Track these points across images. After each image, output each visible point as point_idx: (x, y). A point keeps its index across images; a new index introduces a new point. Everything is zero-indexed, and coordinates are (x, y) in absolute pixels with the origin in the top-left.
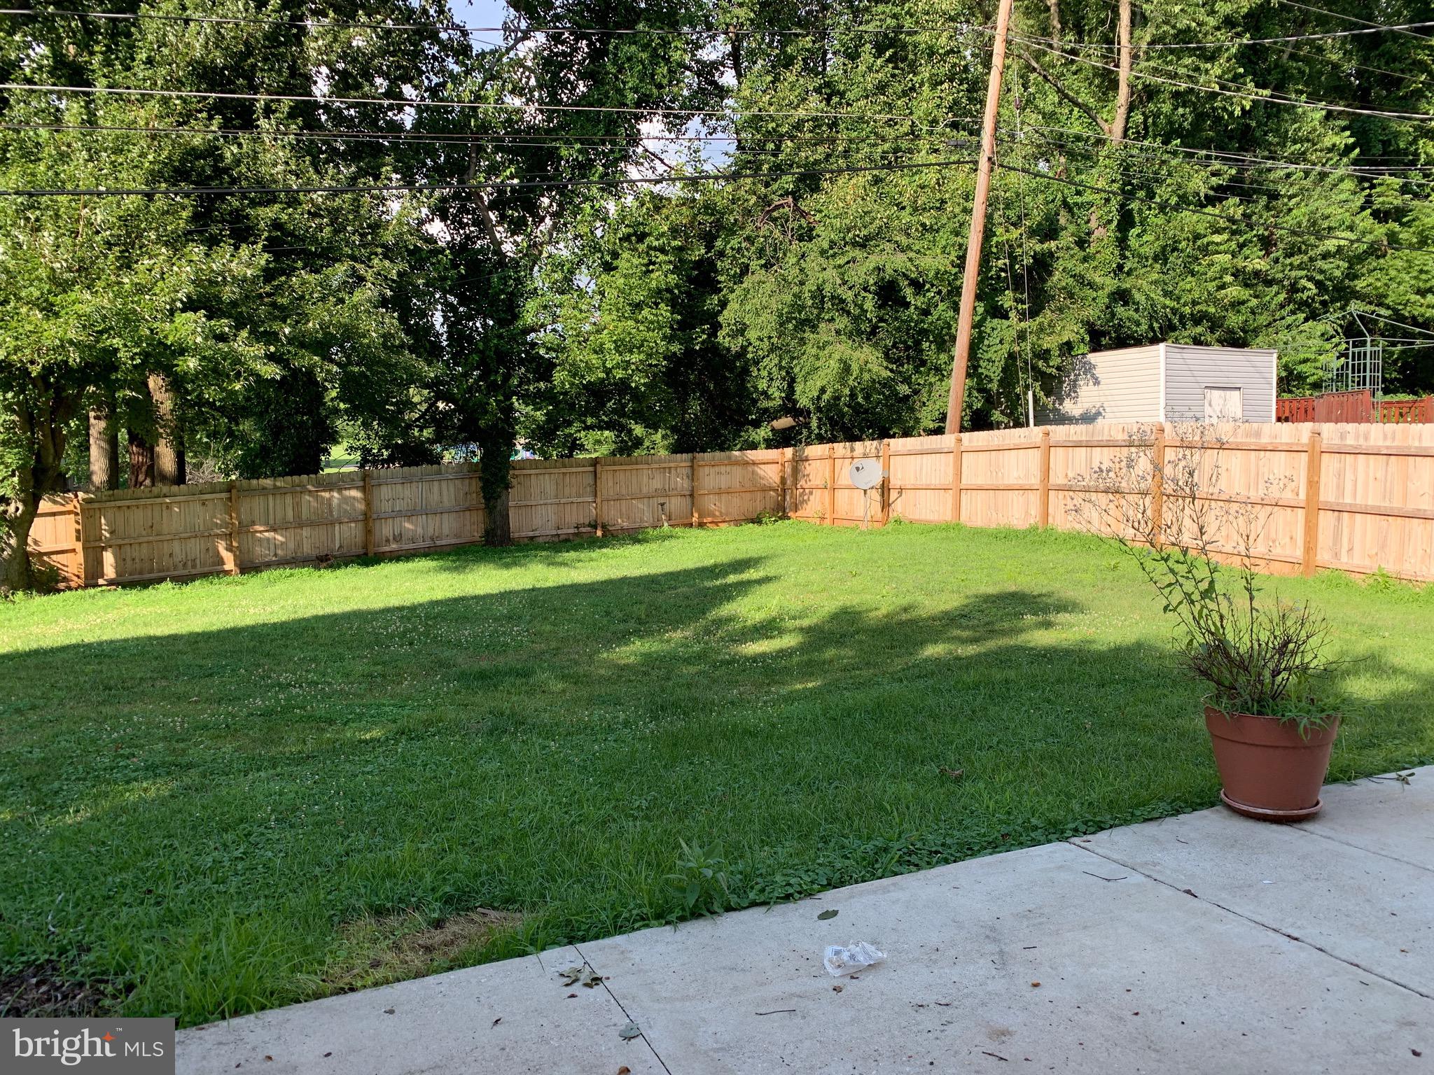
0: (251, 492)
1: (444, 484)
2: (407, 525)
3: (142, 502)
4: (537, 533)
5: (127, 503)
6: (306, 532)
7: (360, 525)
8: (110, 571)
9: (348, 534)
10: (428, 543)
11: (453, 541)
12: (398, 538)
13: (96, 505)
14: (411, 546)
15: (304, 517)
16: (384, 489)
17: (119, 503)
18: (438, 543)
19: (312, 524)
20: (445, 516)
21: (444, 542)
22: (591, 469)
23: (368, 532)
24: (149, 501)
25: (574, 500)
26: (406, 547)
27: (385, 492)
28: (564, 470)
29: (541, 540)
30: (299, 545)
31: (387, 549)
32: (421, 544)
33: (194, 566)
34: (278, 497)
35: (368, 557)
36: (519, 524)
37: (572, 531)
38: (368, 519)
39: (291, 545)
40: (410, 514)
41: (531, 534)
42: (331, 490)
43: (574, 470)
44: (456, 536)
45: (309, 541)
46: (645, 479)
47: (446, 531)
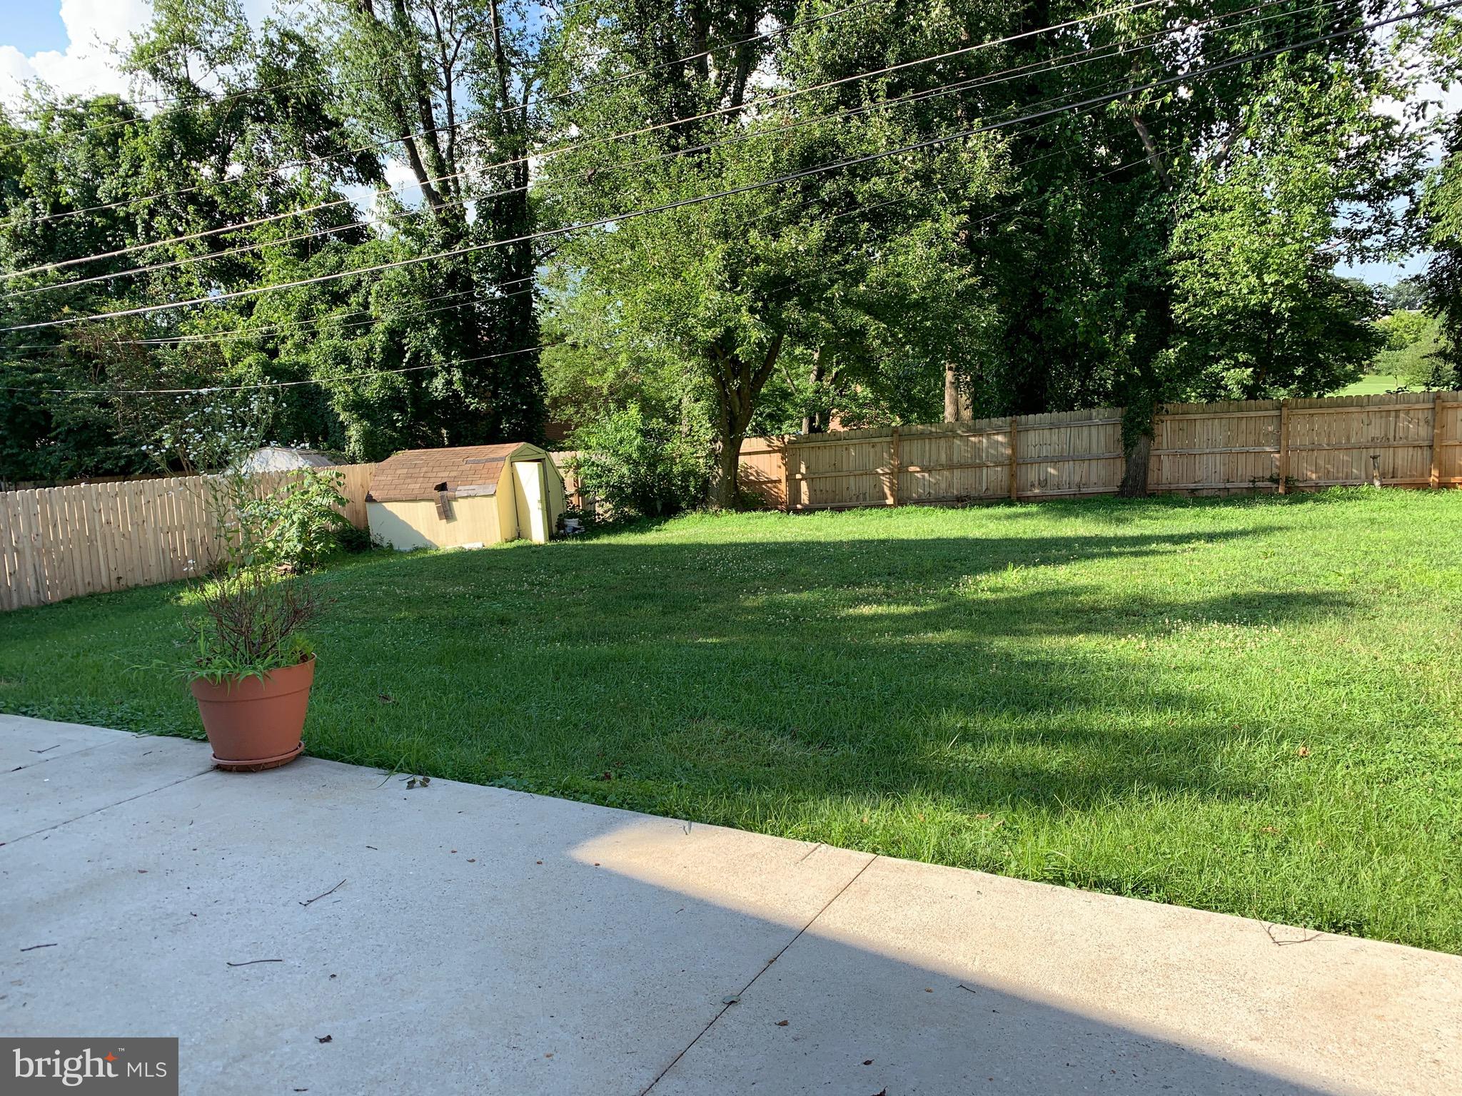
0: (912, 436)
1: (1094, 430)
2: (1051, 471)
3: (828, 444)
4: (1199, 486)
5: (818, 444)
6: (957, 473)
7: (1006, 469)
8: (805, 498)
9: (994, 477)
10: (1074, 490)
11: (1101, 490)
12: (1043, 484)
13: (796, 446)
14: (1056, 492)
15: (955, 460)
16: (1031, 434)
17: (812, 445)
18: (1084, 490)
19: (961, 466)
20: (1094, 463)
21: (1090, 490)
22: (1276, 413)
23: (1013, 476)
24: (833, 443)
25: (1251, 449)
26: (1051, 492)
27: (1033, 437)
28: (1239, 415)
29: (1205, 493)
30: (950, 485)
31: (1029, 494)
32: (1066, 491)
33: (865, 499)
34: (933, 440)
35: (1010, 497)
36: (1165, 470)
37: (1245, 485)
38: (1015, 463)
39: (943, 485)
40: (1055, 460)
41: (1192, 486)
42: (981, 435)
43: (1252, 414)
44: (1104, 485)
45: (958, 482)
46: (1355, 425)
47: (1094, 479)
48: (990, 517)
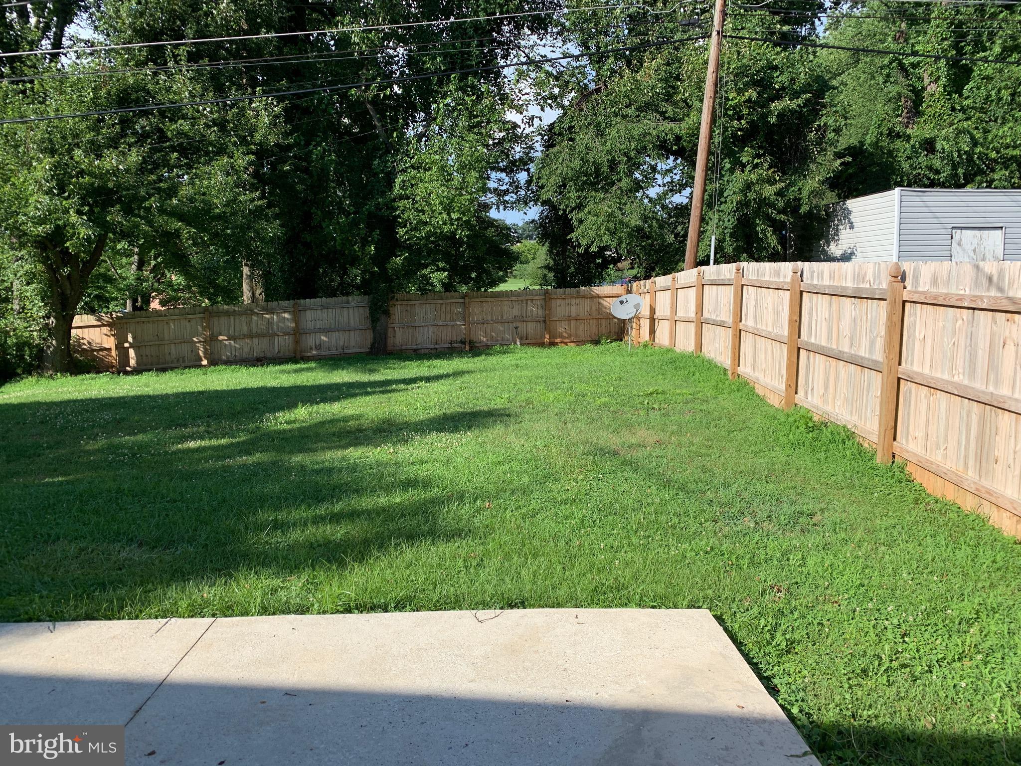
0: (220, 314)
1: (351, 310)
2: (324, 338)
3: (151, 319)
4: (419, 347)
5: (143, 320)
6: (256, 340)
7: (292, 337)
8: (133, 362)
9: (283, 343)
10: (340, 351)
11: (358, 350)
12: (319, 347)
13: (124, 321)
14: (328, 353)
15: (254, 331)
16: (308, 313)
17: (136, 320)
18: (346, 351)
19: (258, 336)
20: (352, 333)
21: (350, 351)
22: (462, 300)
23: (297, 342)
24: (156, 319)
25: (449, 323)
26: (324, 353)
27: (309, 315)
28: (440, 301)
29: (423, 351)
30: (251, 349)
31: (309, 354)
32: (334, 352)
33: (184, 361)
34: (237, 317)
35: (295, 357)
36: (398, 337)
37: (446, 346)
38: (298, 333)
39: (246, 350)
40: (326, 331)
41: (415, 347)
42: (273, 313)
43: (449, 301)
44: (359, 347)
45: (257, 347)
46: (505, 308)
47: (353, 343)
48: (283, 372)
